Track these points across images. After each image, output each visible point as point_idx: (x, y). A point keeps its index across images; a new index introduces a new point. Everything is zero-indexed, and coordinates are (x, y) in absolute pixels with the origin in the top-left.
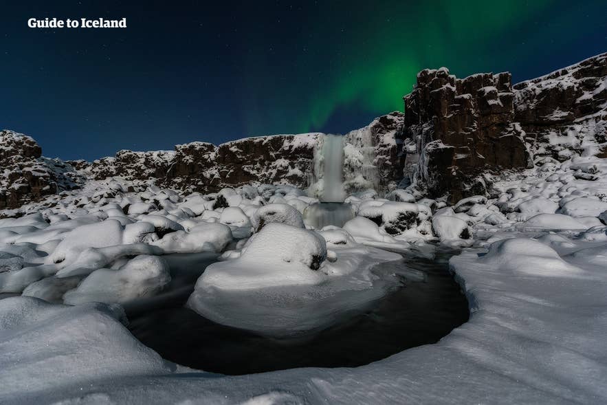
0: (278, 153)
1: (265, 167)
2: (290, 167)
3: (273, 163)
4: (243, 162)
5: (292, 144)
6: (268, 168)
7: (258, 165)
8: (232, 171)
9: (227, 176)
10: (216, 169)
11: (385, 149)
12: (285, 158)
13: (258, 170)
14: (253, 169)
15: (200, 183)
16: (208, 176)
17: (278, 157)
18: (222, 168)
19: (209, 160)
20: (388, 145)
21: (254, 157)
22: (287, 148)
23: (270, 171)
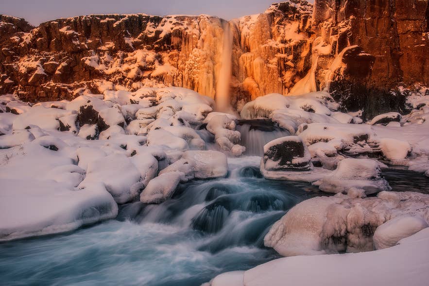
0: (137, 40)
1: (119, 60)
2: (157, 63)
3: (130, 54)
4: (82, 52)
5: (159, 28)
6: (122, 62)
7: (106, 57)
8: (64, 64)
9: (57, 72)
10: (36, 60)
11: (287, 46)
12: (149, 49)
13: (106, 63)
14: (99, 62)
15: (7, 81)
16: (23, 70)
17: (137, 46)
18: (47, 60)
19: (22, 45)
20: (290, 40)
21: (99, 44)
22: (153, 35)
23: (125, 66)
